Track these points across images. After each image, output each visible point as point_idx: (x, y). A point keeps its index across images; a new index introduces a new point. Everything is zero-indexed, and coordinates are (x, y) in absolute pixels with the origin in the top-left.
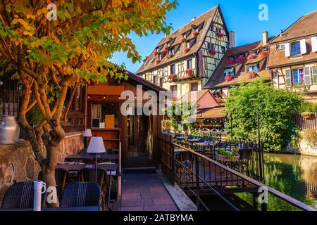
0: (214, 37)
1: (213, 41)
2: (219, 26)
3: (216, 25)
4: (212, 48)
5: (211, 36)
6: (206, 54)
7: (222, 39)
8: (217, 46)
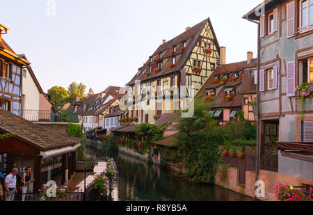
0: (202, 53)
1: (201, 58)
2: (209, 41)
3: (205, 40)
4: (199, 65)
5: (198, 52)
6: (190, 72)
7: (211, 55)
8: (204, 63)
